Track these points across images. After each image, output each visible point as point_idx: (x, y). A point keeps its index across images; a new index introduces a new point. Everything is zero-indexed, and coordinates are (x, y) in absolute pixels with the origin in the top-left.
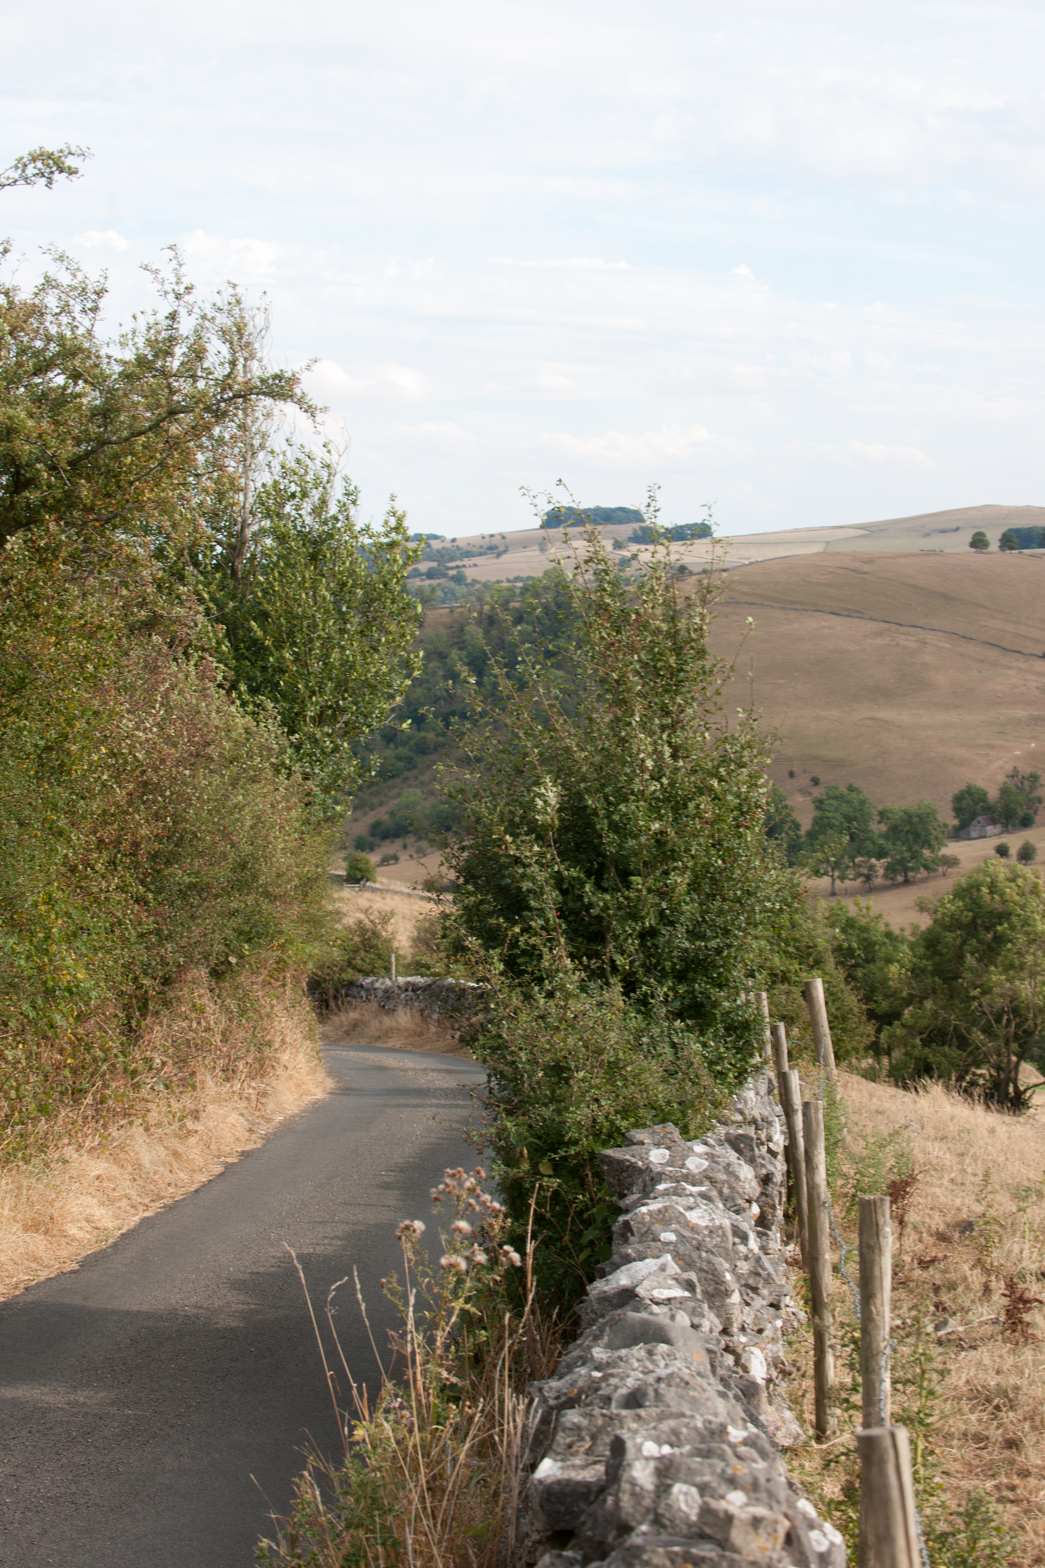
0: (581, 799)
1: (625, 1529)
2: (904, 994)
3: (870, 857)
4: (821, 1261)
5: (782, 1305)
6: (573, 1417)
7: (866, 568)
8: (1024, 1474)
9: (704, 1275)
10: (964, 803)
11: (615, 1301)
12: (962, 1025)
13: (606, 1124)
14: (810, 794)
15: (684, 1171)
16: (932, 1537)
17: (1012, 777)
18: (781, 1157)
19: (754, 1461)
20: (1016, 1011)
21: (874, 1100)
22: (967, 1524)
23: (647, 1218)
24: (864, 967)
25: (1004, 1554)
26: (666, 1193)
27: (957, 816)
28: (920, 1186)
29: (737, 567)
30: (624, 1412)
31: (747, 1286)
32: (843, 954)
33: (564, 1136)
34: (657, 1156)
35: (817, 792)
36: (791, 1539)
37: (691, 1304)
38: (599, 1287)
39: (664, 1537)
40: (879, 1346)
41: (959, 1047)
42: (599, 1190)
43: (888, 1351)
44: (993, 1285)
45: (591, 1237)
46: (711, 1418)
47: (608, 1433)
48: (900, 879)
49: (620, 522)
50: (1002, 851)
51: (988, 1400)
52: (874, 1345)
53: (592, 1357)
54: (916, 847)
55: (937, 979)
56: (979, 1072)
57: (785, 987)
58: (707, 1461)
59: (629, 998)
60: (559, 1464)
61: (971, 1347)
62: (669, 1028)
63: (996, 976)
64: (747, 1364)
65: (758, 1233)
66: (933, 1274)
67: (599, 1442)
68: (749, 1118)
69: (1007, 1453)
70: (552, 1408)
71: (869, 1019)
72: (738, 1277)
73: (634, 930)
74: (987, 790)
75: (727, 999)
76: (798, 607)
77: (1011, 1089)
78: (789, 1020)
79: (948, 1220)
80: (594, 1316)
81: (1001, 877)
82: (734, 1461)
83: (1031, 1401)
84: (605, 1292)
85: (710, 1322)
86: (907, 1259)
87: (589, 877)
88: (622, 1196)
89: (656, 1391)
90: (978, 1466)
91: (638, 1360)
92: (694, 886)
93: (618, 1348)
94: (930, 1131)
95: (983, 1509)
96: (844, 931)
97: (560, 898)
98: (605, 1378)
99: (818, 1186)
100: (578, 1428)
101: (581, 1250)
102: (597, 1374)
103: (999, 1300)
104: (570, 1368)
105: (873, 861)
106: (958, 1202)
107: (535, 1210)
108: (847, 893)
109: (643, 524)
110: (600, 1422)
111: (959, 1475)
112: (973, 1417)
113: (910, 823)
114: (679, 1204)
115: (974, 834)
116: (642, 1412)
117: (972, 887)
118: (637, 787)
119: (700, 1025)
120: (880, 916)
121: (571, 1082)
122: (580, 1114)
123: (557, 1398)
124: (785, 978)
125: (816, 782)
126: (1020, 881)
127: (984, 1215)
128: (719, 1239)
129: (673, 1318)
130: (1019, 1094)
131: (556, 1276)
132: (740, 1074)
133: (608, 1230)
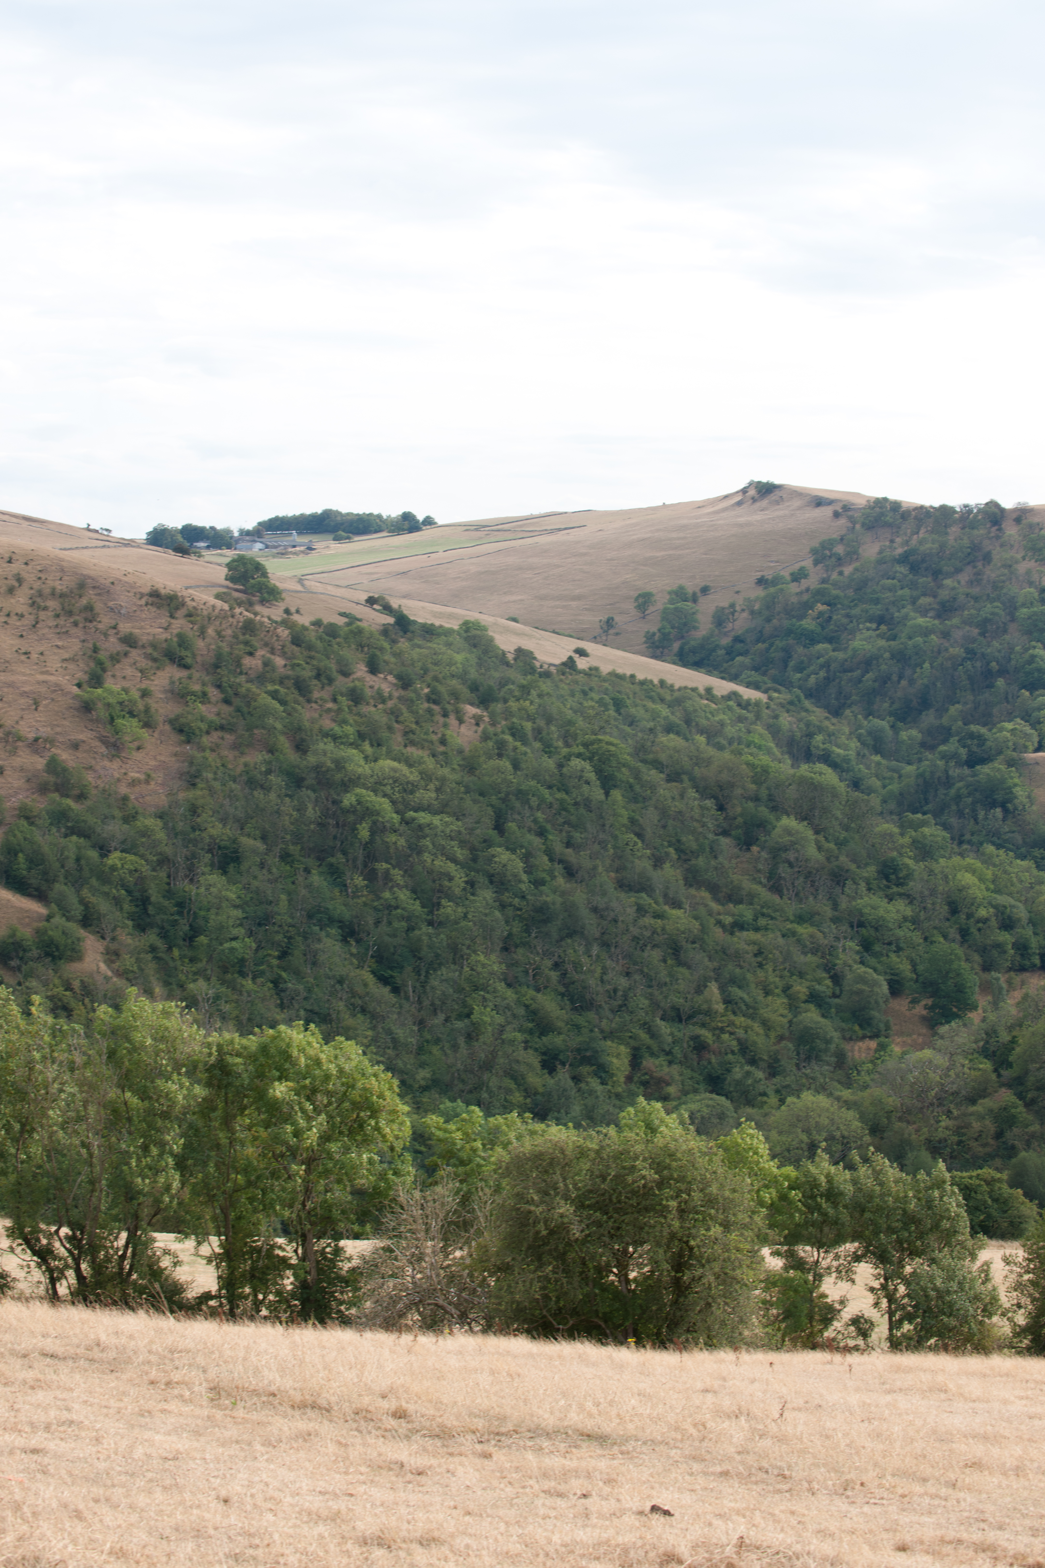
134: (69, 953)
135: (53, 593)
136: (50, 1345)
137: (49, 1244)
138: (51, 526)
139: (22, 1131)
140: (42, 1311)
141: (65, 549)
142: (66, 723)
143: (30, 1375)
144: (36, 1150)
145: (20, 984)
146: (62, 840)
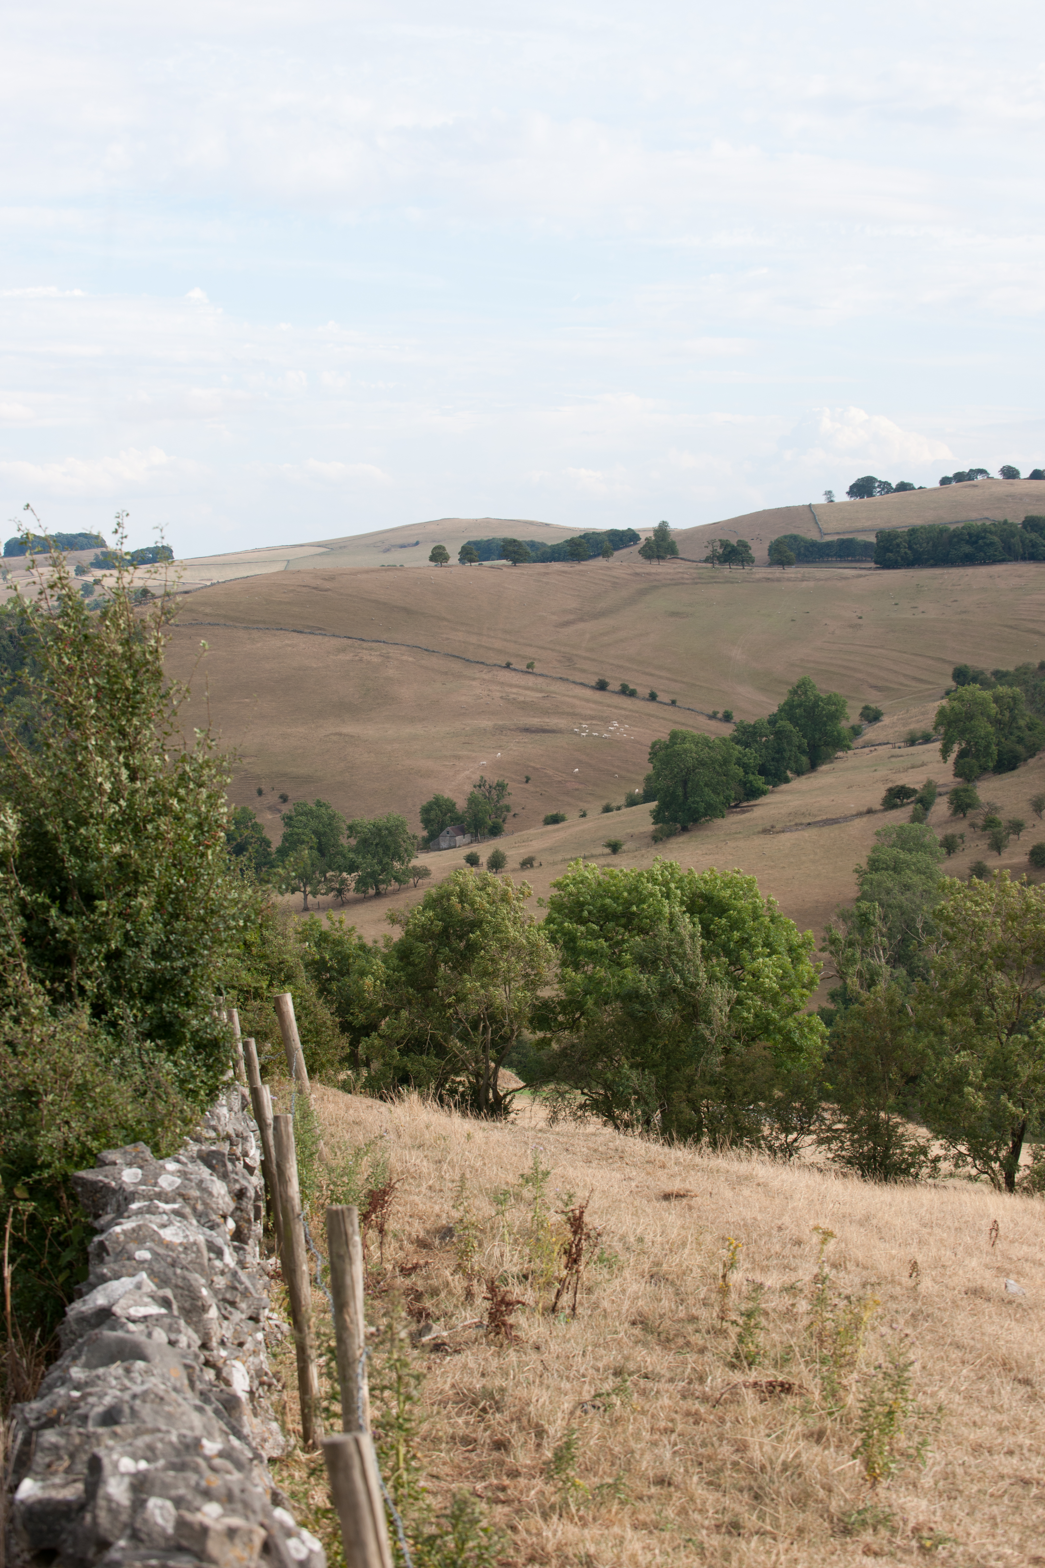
0: (41, 824)
1: (104, 1545)
2: (380, 1005)
3: (341, 872)
4: (299, 1273)
5: (262, 1318)
6: (50, 1436)
7: (327, 585)
8: (514, 1474)
9: (180, 1291)
10: (432, 815)
11: (93, 1321)
12: (439, 1034)
13: (78, 1146)
14: (280, 811)
15: (157, 1189)
16: (420, 1540)
17: (480, 786)
18: (257, 1172)
19: (229, 1472)
20: (492, 1018)
21: (351, 1111)
22: (454, 1526)
23: (122, 1238)
24: (338, 981)
25: (493, 1554)
26: (140, 1212)
27: (426, 828)
28: (398, 1194)
29: (199, 589)
30: (101, 1430)
31: (225, 1300)
32: (317, 968)
33: (36, 1159)
34: (130, 1176)
35: (286, 809)
36: (268, 1548)
37: (167, 1321)
38: (78, 1308)
39: (143, 1551)
40: (354, 1353)
41: (437, 1056)
42: (75, 1212)
43: (364, 1359)
44: (476, 1288)
45: (69, 1259)
46: (185, 1431)
47: (85, 1452)
48: (372, 892)
49: (82, 548)
50: (472, 860)
51: (475, 1403)
52: (350, 1353)
53: (71, 1377)
54: (386, 860)
55: (411, 990)
56: (458, 1079)
57: (257, 1003)
58: (181, 1475)
59: (101, 1020)
60: (40, 1484)
61: (456, 1351)
62: (139, 1049)
63: (470, 983)
64: (229, 1378)
65: (235, 1247)
66: (417, 1281)
67: (77, 1460)
68: (223, 1134)
69: (495, 1454)
70: (32, 1429)
71: (343, 1031)
72: (216, 1292)
73: (100, 952)
74: (455, 800)
75: (196, 1016)
76: (261, 626)
77: (491, 1095)
78: (261, 1036)
79: (428, 1226)
80: (72, 1337)
81: (471, 885)
82: (208, 1473)
83: (517, 1401)
84: (83, 1312)
85: (188, 1337)
86: (389, 1267)
87: (53, 902)
88: (97, 1216)
89: (132, 1408)
90: (467, 1469)
91: (116, 1378)
92: (159, 907)
93: (96, 1367)
94: (406, 1139)
95: (469, 1510)
96: (317, 945)
97: (25, 924)
98: (83, 1397)
99: (293, 1199)
100: (55, 1448)
101: (60, 1272)
102: (76, 1394)
103: (482, 1304)
104: (50, 1388)
105: (345, 874)
106: (437, 1208)
107: (12, 1235)
108: (320, 908)
109: (104, 549)
110: (77, 1440)
111: (449, 1479)
112: (460, 1421)
113: (380, 836)
114: (153, 1222)
115: (443, 845)
116: (118, 1429)
117: (442, 897)
118: (96, 809)
119: (168, 1044)
120: (353, 929)
121: (41, 1105)
122: (51, 1137)
123: (38, 1419)
124: (257, 994)
125: (284, 799)
126: (490, 890)
127: (461, 1220)
128: (194, 1255)
129: (150, 1335)
130: (499, 1099)
131: (37, 1299)
132: (211, 1091)
133: (84, 1251)
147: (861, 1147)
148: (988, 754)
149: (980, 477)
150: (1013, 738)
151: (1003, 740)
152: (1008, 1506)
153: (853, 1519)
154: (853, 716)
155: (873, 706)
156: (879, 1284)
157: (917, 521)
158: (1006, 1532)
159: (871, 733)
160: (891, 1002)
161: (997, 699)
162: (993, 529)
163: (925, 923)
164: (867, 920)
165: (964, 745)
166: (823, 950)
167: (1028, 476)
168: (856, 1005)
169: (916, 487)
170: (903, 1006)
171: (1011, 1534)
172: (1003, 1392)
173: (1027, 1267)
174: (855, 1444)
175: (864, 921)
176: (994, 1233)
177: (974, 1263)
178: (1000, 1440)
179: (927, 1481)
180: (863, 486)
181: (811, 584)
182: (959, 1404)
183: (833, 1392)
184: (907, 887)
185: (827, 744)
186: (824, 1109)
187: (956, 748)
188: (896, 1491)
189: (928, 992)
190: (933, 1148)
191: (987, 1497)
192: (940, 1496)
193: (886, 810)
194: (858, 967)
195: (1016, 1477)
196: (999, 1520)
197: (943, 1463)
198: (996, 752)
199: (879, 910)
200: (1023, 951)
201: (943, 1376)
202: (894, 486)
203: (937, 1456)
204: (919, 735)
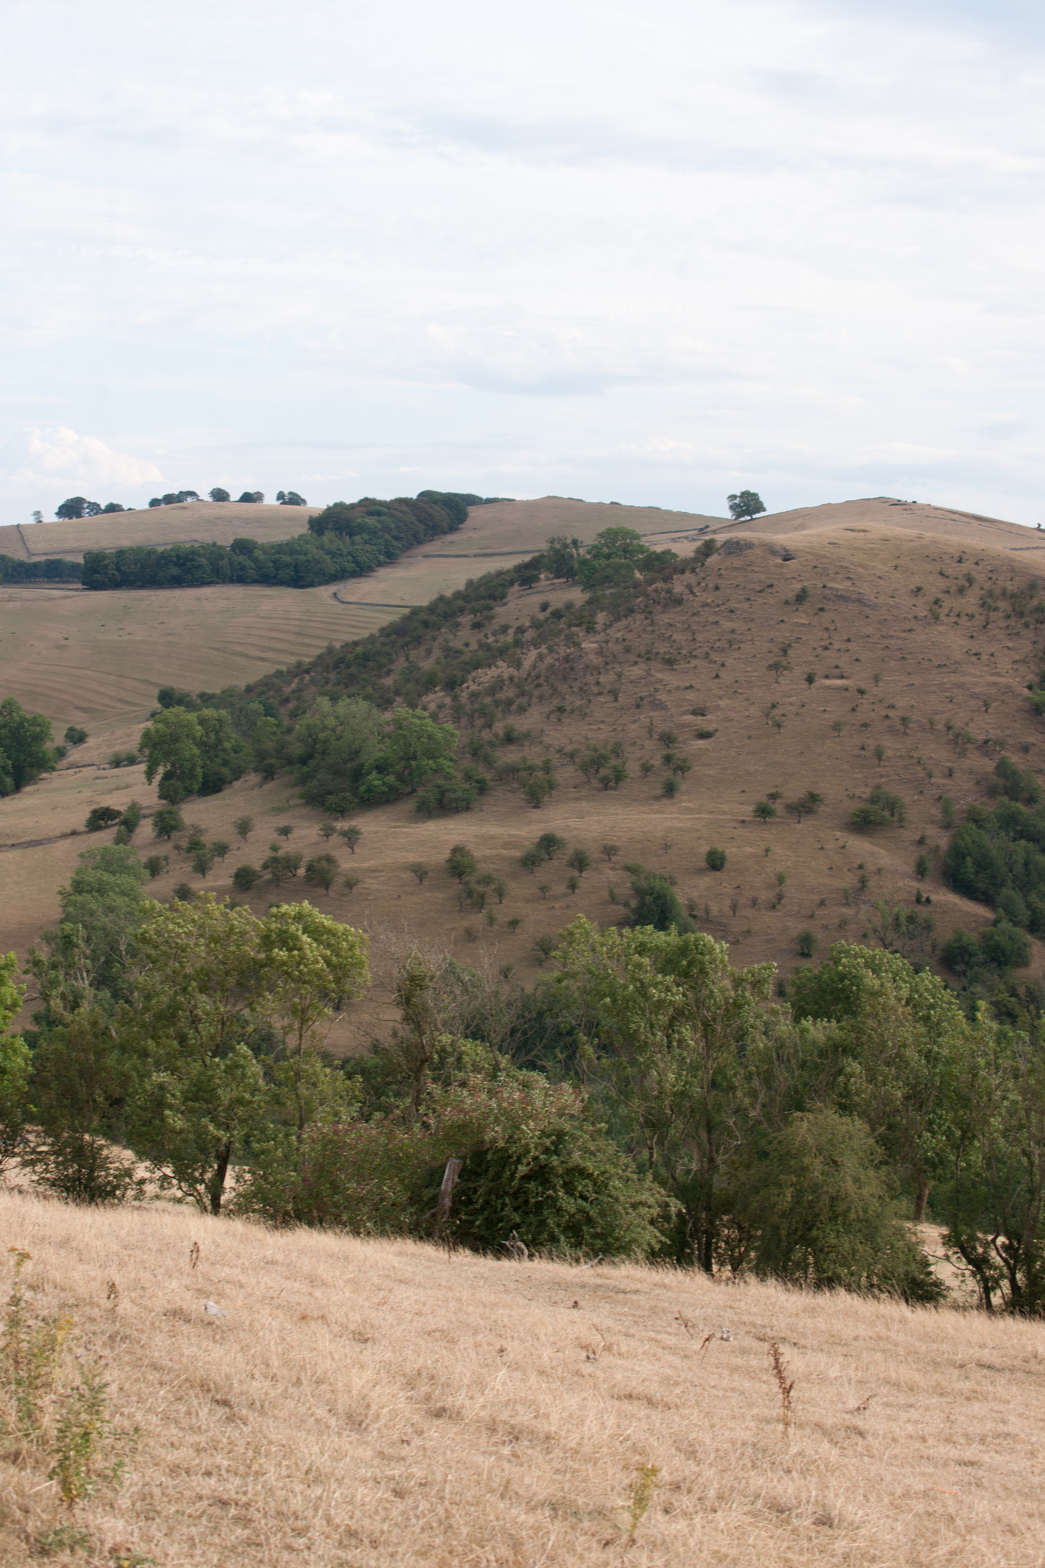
134: (1015, 959)
135: (1004, 593)
136: (986, 1356)
137: (985, 1252)
138: (1001, 526)
139: (963, 1137)
140: (979, 1322)
141: (1015, 549)
142: (1017, 725)
143: (965, 1386)
144: (977, 1158)
145: (964, 989)
146: (1011, 843)
147: (66, 1169)
148: (193, 777)
149: (189, 500)
150: (219, 760)
151: (208, 762)
152: (206, 1527)
153: (50, 1540)
154: (57, 738)
155: (78, 727)
156: (77, 1306)
157: (126, 543)
158: (204, 1552)
159: (75, 754)
160: (95, 1024)
161: (202, 722)
162: (202, 551)
163: (129, 945)
164: (70, 942)
165: (169, 767)
166: (26, 972)
167: (238, 498)
168: (60, 1027)
169: (126, 508)
170: (107, 1028)
171: (209, 1555)
172: (201, 1413)
173: (228, 1288)
174: (52, 1466)
175: (67, 943)
176: (195, 1255)
177: (174, 1284)
178: (197, 1461)
179: (124, 1502)
180: (71, 507)
181: (18, 604)
182: (157, 1426)
183: (29, 1414)
184: (110, 909)
185: (31, 765)
186: (28, 1132)
187: (161, 770)
188: (94, 1512)
189: (132, 1014)
190: (138, 1171)
191: (186, 1517)
192: (138, 1517)
193: (90, 831)
194: (61, 989)
195: (214, 1497)
196: (197, 1541)
197: (141, 1484)
198: (201, 774)
199: (82, 932)
200: (227, 974)
201: (140, 1398)
202: (103, 507)
203: (134, 1477)
204: (124, 756)
